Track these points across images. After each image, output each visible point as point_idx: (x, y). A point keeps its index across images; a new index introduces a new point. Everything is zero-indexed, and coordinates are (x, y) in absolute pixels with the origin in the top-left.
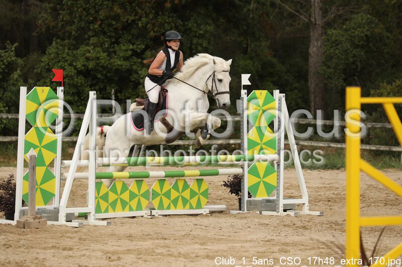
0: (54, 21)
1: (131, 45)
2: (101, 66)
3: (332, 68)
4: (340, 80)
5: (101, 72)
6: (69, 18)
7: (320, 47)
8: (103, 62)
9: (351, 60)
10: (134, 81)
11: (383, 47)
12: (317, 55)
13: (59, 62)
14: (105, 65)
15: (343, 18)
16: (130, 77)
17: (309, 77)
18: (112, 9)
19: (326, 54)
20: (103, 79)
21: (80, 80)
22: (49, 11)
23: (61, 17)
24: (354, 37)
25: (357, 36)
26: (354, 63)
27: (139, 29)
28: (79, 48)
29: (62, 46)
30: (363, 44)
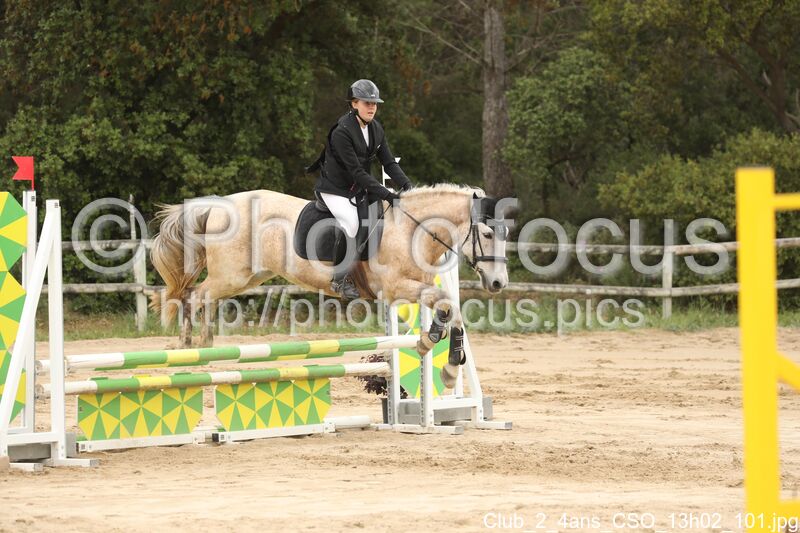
0: (19, 71)
1: (164, 113)
2: (109, 153)
3: (528, 148)
4: (541, 168)
5: (109, 163)
6: (46, 66)
7: (503, 109)
8: (115, 145)
9: (561, 132)
10: (171, 178)
11: (618, 108)
12: (498, 124)
13: (30, 147)
14: (118, 151)
15: (542, 57)
16: (164, 171)
17: (484, 165)
18: (126, 48)
19: (514, 122)
20: (114, 177)
21: (71, 179)
22: (9, 54)
23: (32, 64)
24: (563, 91)
25: (570, 88)
26: (565, 137)
27: (177, 83)
28: (67, 120)
29: (36, 117)
30: (581, 103)
